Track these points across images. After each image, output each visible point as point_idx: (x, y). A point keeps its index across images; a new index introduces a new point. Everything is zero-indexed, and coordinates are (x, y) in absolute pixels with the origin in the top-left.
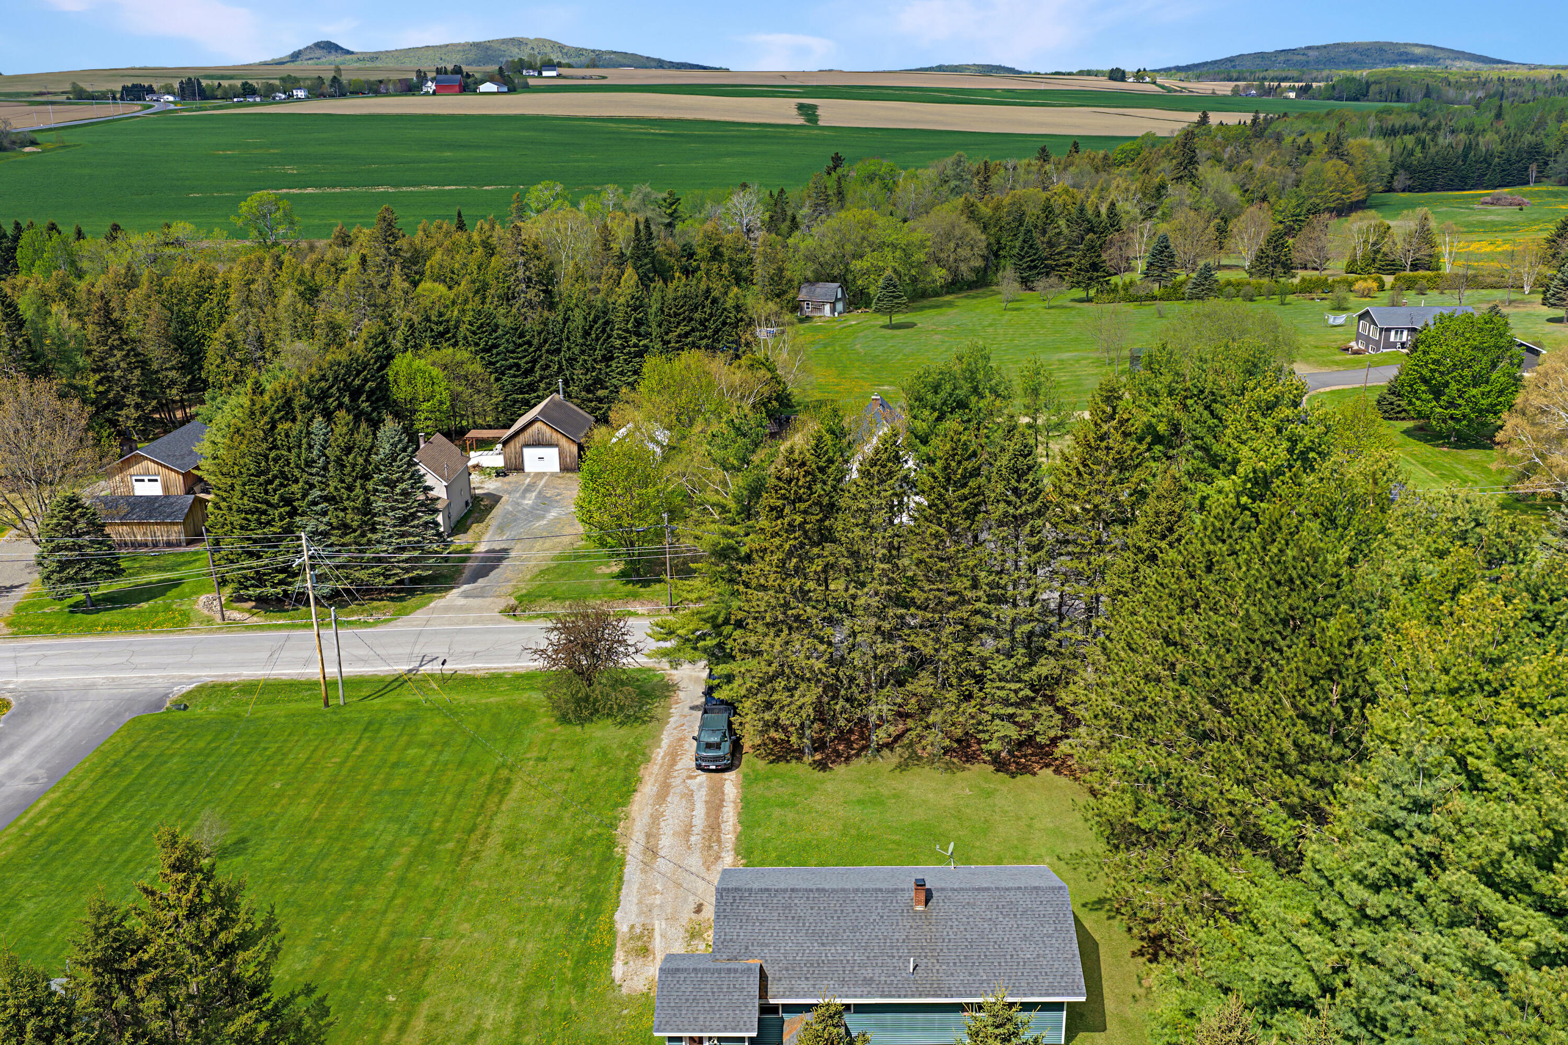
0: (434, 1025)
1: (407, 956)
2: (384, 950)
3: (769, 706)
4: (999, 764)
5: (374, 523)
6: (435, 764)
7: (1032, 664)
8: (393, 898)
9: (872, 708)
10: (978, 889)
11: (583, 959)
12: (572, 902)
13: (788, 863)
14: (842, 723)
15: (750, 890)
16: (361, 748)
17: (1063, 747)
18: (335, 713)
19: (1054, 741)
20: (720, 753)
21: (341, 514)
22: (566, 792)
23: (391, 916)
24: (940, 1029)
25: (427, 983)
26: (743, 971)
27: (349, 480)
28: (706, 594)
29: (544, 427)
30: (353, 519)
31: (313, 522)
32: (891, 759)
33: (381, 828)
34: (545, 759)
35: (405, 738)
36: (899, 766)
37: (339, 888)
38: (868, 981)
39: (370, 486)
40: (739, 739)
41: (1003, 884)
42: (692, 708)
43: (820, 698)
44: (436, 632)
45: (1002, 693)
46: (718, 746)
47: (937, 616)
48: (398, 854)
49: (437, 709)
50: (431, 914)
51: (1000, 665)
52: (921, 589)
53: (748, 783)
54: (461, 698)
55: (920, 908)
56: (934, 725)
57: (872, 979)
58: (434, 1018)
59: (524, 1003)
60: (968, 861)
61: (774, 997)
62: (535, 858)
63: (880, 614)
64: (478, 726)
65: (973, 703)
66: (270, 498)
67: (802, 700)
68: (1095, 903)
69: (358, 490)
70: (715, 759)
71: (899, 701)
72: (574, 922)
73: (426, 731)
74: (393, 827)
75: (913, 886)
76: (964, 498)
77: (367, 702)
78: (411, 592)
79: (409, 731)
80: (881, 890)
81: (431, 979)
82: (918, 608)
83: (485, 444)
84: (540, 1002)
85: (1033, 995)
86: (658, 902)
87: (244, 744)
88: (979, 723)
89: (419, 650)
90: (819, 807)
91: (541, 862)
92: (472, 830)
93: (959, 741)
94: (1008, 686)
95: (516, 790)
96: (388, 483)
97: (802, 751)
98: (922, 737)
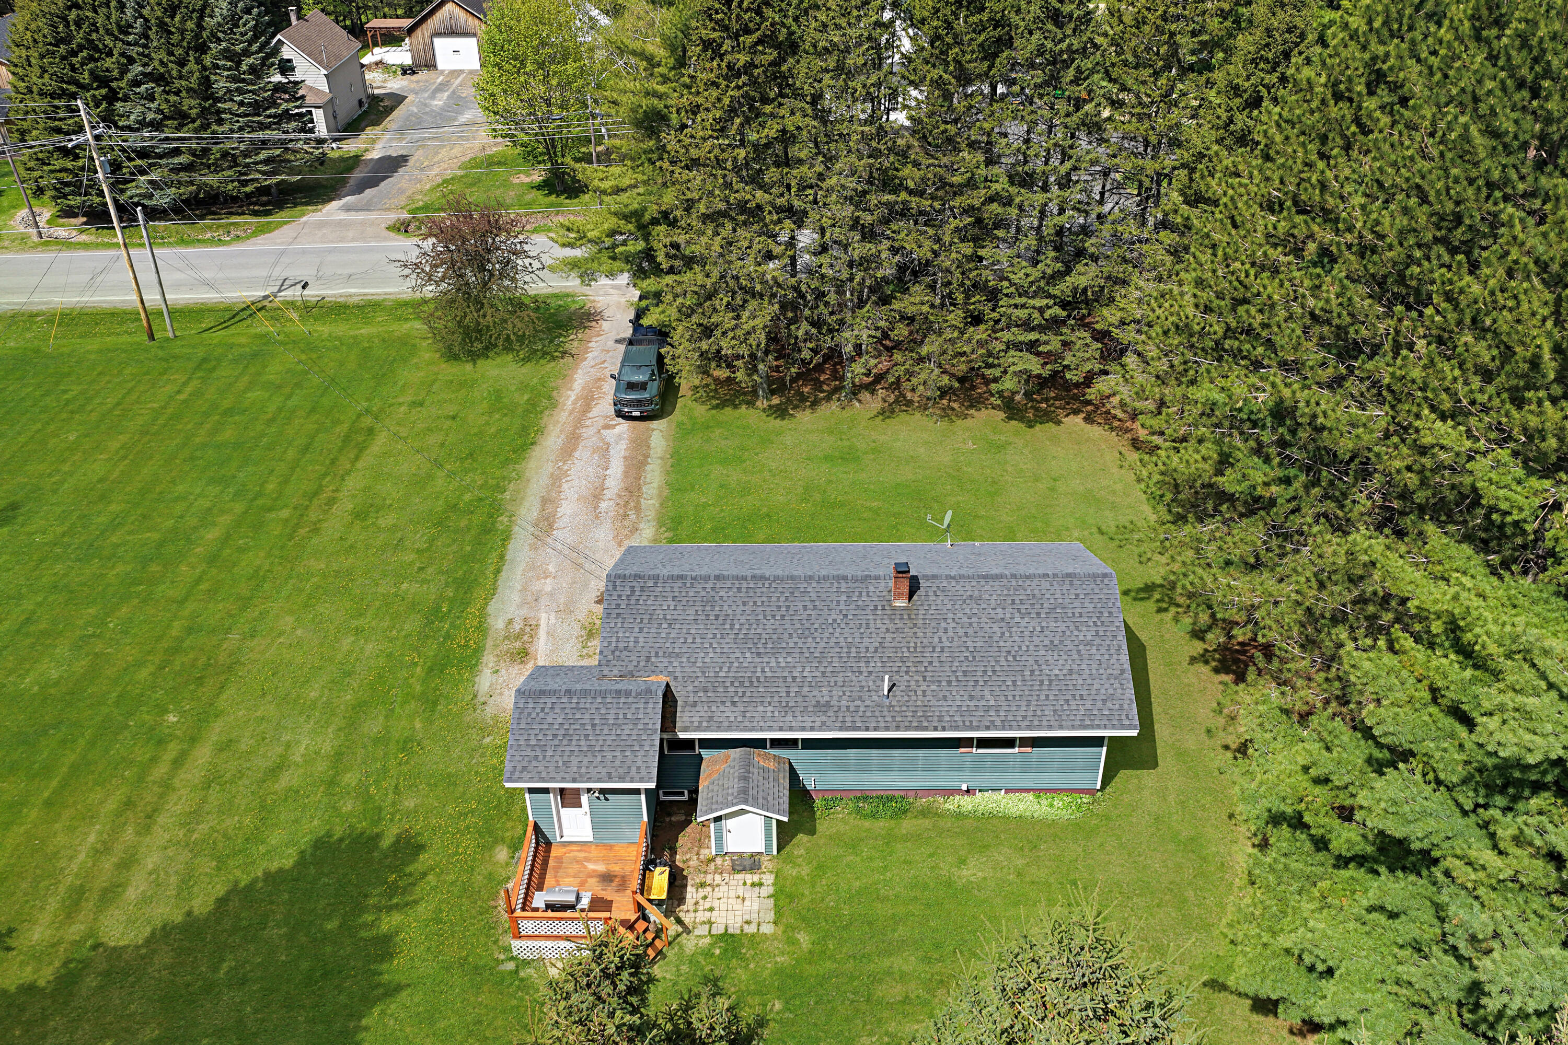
0: (224, 755)
1: (203, 660)
2: (175, 650)
3: (707, 331)
4: (1012, 410)
5: (218, 112)
6: (280, 409)
7: (1068, 271)
8: (198, 581)
9: (847, 334)
10: (985, 577)
11: (438, 668)
12: (433, 589)
13: (726, 538)
14: (806, 354)
15: (656, 578)
16: (189, 389)
17: (1102, 385)
18: (162, 348)
19: (1089, 380)
20: (646, 395)
21: (173, 98)
22: (442, 445)
23: (190, 606)
24: (925, 770)
25: (224, 696)
26: (638, 694)
27: (179, 52)
28: (626, 182)
29: (457, 10)
30: (190, 104)
31: (139, 109)
32: (872, 403)
33: (198, 491)
34: (421, 404)
35: (246, 379)
36: (882, 412)
37: (129, 568)
38: (823, 707)
39: (208, 60)
40: (672, 377)
41: (1022, 570)
42: (617, 341)
43: (775, 319)
44: (304, 252)
45: (1022, 314)
46: (643, 386)
47: (937, 205)
48: (214, 524)
49: (292, 342)
50: (245, 603)
51: (1021, 274)
52: (916, 164)
53: (684, 432)
54: (323, 329)
55: (901, 603)
56: (928, 358)
57: (828, 704)
58: (226, 746)
59: (352, 724)
60: (969, 536)
61: (685, 729)
62: (394, 528)
63: (858, 199)
64: (342, 364)
65: (982, 327)
66: (77, 76)
67: (751, 323)
68: (1140, 590)
69: (192, 66)
70: (638, 403)
71: (882, 323)
72: (433, 615)
73: (274, 370)
74: (213, 490)
75: (891, 572)
76: (980, 28)
77: (205, 335)
78: (280, 204)
79: (252, 370)
80: (845, 578)
81: (230, 692)
82: (911, 192)
83: (391, 39)
84: (373, 726)
85: (1061, 727)
86: (548, 589)
87: (39, 386)
88: (990, 354)
89: (279, 272)
90: (773, 466)
91: (399, 535)
92: (316, 494)
93: (961, 380)
94: (1032, 302)
95: (381, 440)
96: (228, 54)
97: (755, 392)
98: (910, 374)
